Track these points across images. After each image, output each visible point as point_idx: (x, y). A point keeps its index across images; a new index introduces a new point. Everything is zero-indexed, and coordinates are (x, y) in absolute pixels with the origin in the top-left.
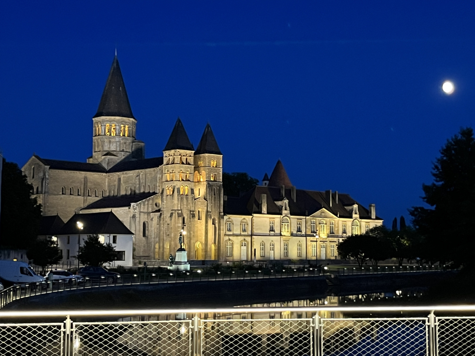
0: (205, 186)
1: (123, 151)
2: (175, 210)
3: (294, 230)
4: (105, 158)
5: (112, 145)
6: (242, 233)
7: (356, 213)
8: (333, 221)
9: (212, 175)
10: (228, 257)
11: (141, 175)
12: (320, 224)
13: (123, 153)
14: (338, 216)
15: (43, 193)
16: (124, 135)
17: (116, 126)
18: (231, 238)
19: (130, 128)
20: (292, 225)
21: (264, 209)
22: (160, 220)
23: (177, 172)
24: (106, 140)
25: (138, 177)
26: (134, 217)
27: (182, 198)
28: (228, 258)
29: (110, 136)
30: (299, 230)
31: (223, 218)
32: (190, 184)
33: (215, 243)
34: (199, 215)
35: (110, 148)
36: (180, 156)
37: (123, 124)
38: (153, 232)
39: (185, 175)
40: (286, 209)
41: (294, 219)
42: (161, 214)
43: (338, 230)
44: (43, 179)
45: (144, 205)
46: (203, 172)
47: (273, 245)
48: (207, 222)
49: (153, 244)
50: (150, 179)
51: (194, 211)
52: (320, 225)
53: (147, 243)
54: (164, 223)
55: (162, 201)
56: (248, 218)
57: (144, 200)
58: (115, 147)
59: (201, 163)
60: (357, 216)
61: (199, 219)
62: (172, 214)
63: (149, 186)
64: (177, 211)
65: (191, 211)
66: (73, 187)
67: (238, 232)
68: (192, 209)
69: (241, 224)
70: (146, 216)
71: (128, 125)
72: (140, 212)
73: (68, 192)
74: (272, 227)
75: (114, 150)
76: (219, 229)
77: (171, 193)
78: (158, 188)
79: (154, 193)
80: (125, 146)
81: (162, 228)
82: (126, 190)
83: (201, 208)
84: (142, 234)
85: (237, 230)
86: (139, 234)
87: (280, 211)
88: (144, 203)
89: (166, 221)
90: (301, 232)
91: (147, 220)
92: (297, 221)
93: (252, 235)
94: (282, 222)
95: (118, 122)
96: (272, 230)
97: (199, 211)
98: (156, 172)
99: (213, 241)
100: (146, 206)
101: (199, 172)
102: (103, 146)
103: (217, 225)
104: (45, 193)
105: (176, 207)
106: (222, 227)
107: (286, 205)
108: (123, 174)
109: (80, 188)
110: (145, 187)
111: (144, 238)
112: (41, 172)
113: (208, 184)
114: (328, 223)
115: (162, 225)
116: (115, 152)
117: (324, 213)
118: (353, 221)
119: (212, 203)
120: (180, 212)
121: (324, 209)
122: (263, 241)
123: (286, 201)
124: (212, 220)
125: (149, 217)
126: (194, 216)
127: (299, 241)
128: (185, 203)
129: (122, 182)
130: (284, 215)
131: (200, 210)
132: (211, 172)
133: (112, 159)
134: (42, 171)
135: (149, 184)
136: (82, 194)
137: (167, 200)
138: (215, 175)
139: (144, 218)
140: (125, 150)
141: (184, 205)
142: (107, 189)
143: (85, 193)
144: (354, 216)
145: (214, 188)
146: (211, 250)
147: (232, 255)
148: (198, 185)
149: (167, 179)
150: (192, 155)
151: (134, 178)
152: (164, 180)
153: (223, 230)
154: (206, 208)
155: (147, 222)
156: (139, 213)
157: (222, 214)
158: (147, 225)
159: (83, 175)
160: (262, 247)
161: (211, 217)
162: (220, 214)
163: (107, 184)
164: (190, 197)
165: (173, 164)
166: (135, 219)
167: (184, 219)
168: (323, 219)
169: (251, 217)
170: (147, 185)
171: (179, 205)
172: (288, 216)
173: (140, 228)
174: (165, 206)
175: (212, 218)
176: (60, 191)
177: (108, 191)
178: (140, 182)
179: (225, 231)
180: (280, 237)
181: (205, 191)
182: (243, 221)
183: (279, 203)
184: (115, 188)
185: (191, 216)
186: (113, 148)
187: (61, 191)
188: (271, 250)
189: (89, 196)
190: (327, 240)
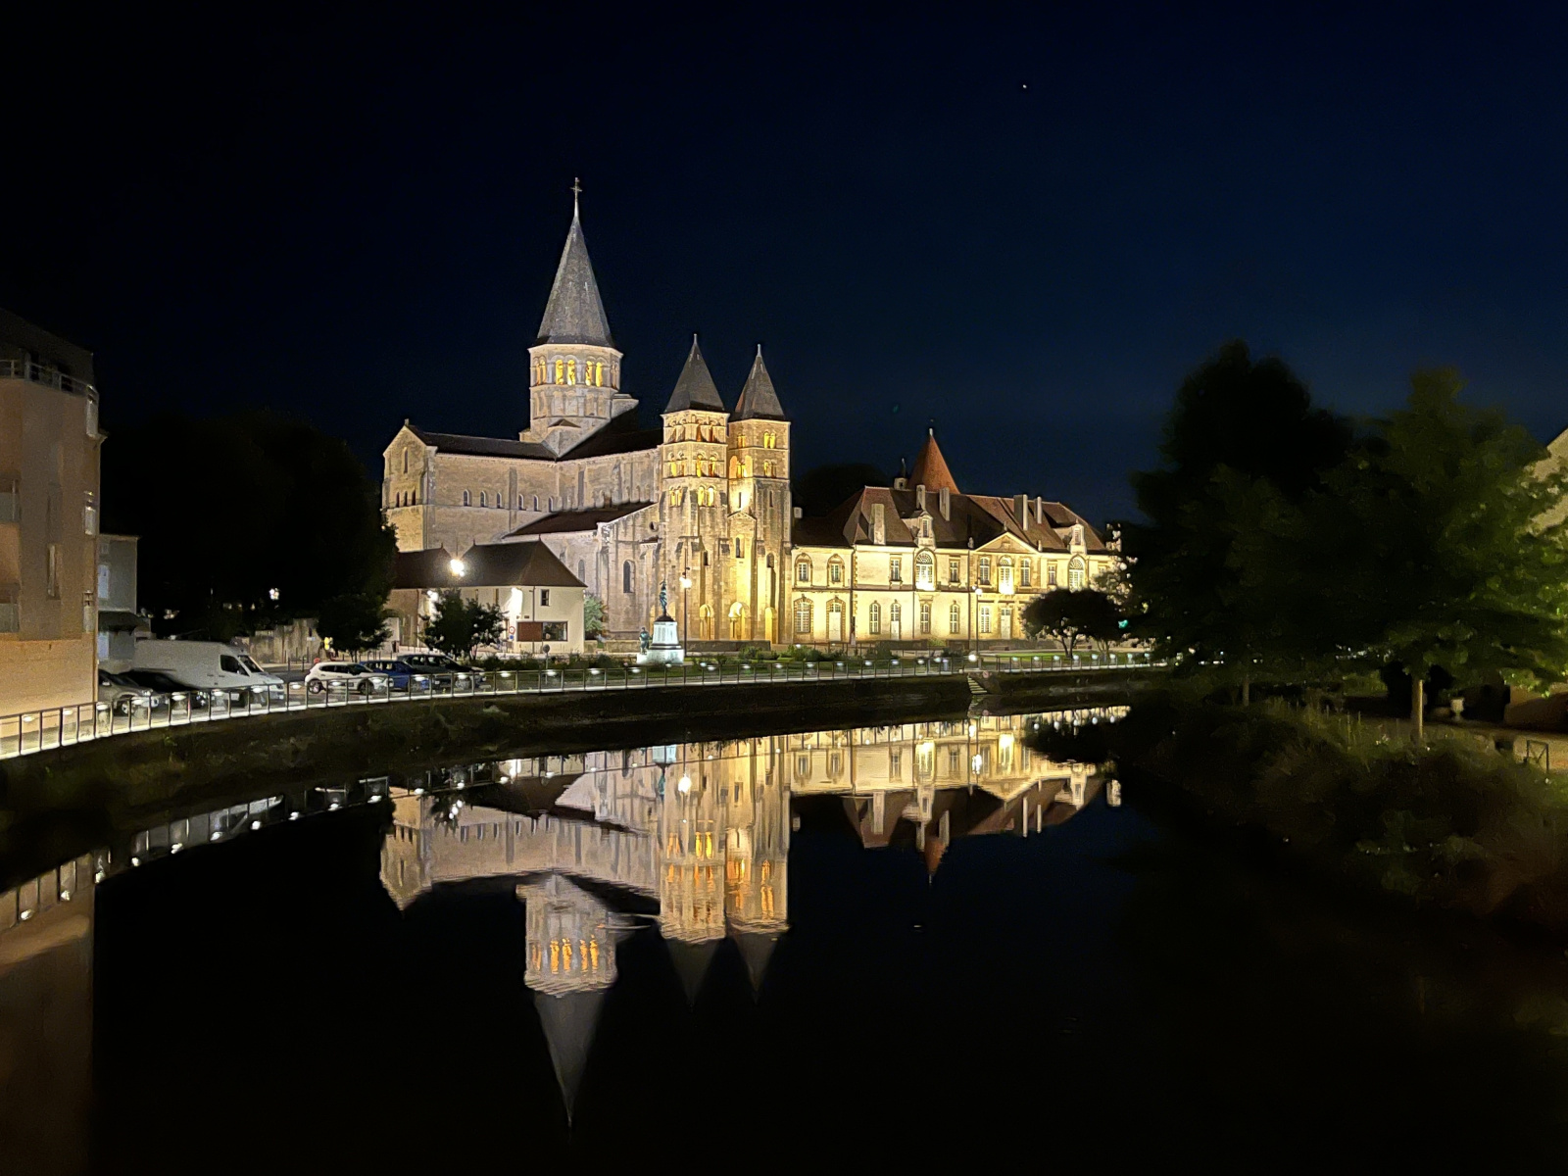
0: (752, 486)
1: (592, 416)
2: (687, 538)
3: (943, 578)
4: (553, 431)
5: (570, 404)
6: (832, 585)
7: (1078, 544)
8: (1029, 561)
9: (766, 464)
10: (802, 633)
11: (622, 466)
12: (999, 565)
13: (591, 420)
14: (1040, 549)
15: (425, 501)
16: (594, 384)
17: (576, 363)
18: (808, 595)
19: (605, 369)
20: (939, 568)
21: (879, 535)
22: (657, 559)
23: (689, 458)
24: (555, 393)
25: (617, 470)
26: (604, 551)
27: (700, 513)
28: (801, 636)
29: (565, 386)
30: (954, 578)
31: (790, 554)
32: (718, 483)
33: (772, 605)
34: (738, 548)
35: (564, 410)
36: (697, 425)
37: (590, 360)
38: (645, 584)
39: (706, 463)
40: (926, 536)
41: (944, 557)
42: (659, 546)
43: (1039, 578)
44: (423, 474)
45: (626, 528)
46: (748, 459)
47: (899, 610)
48: (754, 562)
49: (645, 607)
50: (640, 473)
51: (727, 540)
52: (1000, 568)
53: (634, 605)
54: (665, 565)
55: (662, 519)
56: (844, 554)
57: (625, 517)
58: (575, 408)
59: (744, 440)
60: (1082, 548)
61: (738, 557)
62: (680, 546)
63: (638, 487)
64: (690, 540)
65: (720, 539)
66: (488, 491)
67: (823, 583)
68: (724, 535)
69: (828, 567)
70: (630, 550)
71: (601, 361)
72: (618, 542)
73: (477, 500)
74: (896, 573)
75: (575, 414)
76: (782, 577)
77: (680, 501)
78: (656, 492)
79: (649, 503)
80: (595, 407)
81: (663, 575)
82: (595, 497)
83: (743, 533)
84: (622, 587)
85: (820, 578)
86: (616, 587)
87: (913, 539)
88: (625, 522)
89: (670, 561)
90: (959, 581)
91: (632, 559)
92: (950, 560)
93: (851, 590)
94: (916, 561)
95: (579, 355)
96: (895, 577)
97: (738, 541)
98: (652, 458)
99: (769, 602)
100: (630, 530)
101: (739, 460)
102: (549, 407)
103: (777, 569)
104: (427, 503)
105: (689, 531)
106: (787, 573)
107: (925, 527)
108: (589, 463)
109: (502, 493)
110: (630, 490)
111: (626, 596)
112: (419, 460)
113: (758, 482)
114: (1018, 564)
115: (662, 569)
116: (574, 419)
117: (1008, 542)
118: (1071, 560)
119: (765, 523)
120: (697, 541)
121: (1008, 534)
122: (876, 602)
123: (927, 519)
124: (765, 558)
125: (636, 551)
126: (726, 549)
127: (955, 602)
128: (708, 523)
129: (586, 480)
130: (921, 547)
131: (741, 537)
132: (763, 458)
133: (568, 432)
134: (422, 459)
135: (638, 484)
136: (507, 506)
137: (671, 517)
138: (773, 464)
139: (625, 554)
140: (596, 415)
141: (705, 527)
142: (558, 495)
143: (513, 502)
144: (1074, 548)
145: (771, 493)
146: (763, 620)
147: (809, 630)
148: (738, 484)
149: (671, 473)
150: (724, 422)
151: (610, 471)
152: (665, 476)
153: (790, 579)
154: (753, 532)
155: (633, 562)
156: (615, 543)
157: (789, 545)
158: (632, 570)
159: (508, 467)
160: (873, 613)
161: (763, 553)
162: (782, 545)
163: (558, 484)
164: (719, 511)
165: (684, 440)
166: (608, 557)
167: (706, 554)
168: (1006, 556)
169: (850, 551)
170: (635, 487)
171: (696, 528)
172: (930, 550)
173: (617, 574)
174: (667, 530)
175: (767, 553)
176: (460, 500)
177: (560, 499)
178: (620, 479)
179: (796, 581)
180: (911, 593)
181: (752, 497)
182: (833, 559)
183: (910, 523)
184: (573, 494)
185: (721, 549)
186: (571, 409)
187: (463, 498)
188: (892, 620)
189: (521, 509)
190: (1015, 598)
